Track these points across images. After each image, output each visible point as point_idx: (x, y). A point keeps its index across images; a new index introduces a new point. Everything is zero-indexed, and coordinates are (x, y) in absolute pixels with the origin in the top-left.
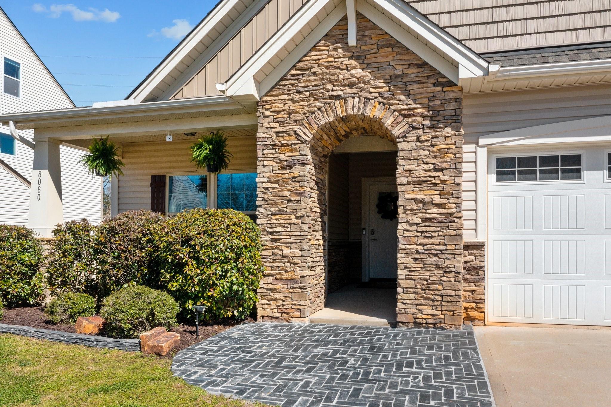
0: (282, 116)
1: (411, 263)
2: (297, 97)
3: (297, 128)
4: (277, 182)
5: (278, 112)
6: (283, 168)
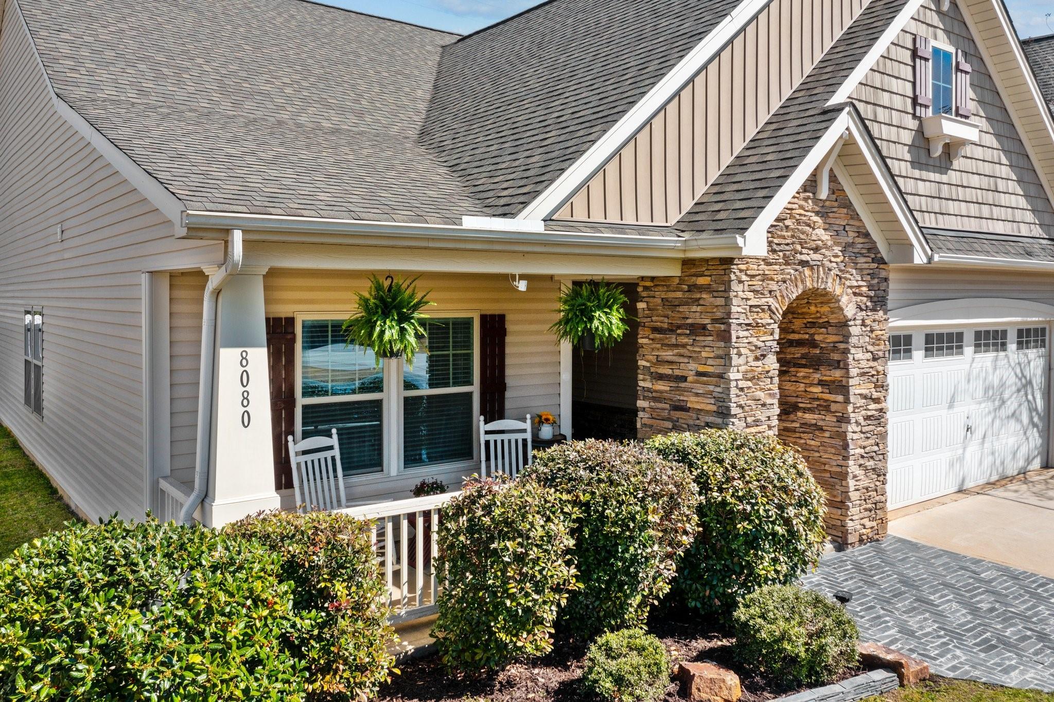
0: (757, 283)
2: (770, 257)
3: (771, 301)
4: (752, 379)
5: (753, 277)
6: (756, 358)
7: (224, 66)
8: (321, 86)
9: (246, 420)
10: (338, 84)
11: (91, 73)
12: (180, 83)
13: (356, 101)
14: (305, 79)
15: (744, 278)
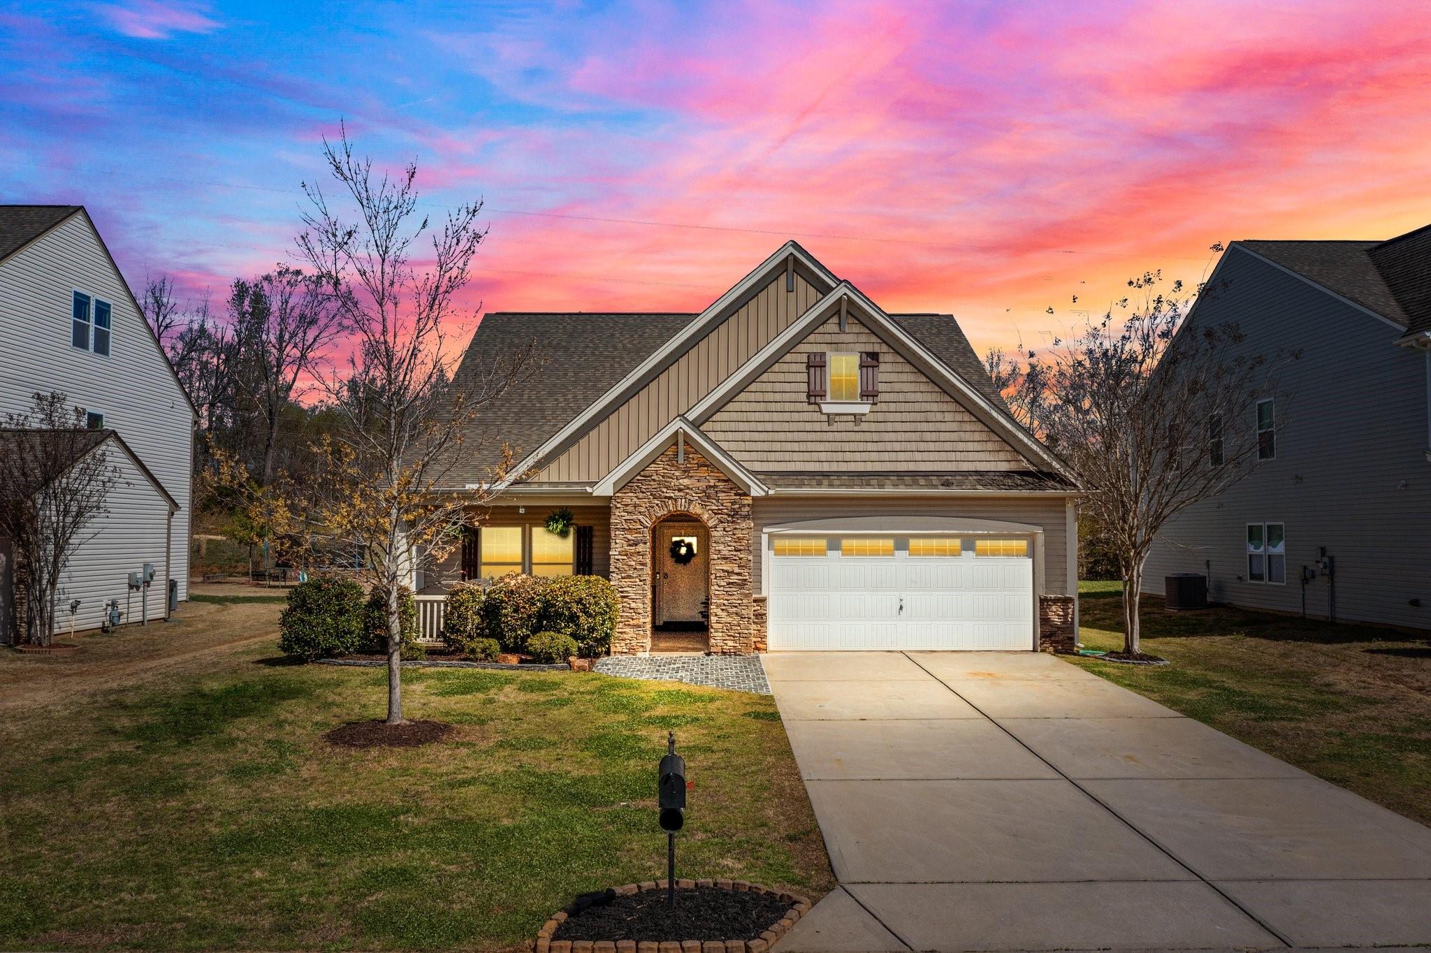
0: (630, 509)
1: (719, 612)
2: (641, 495)
3: (640, 517)
4: (626, 555)
5: (627, 505)
6: (630, 545)
15: (619, 505)
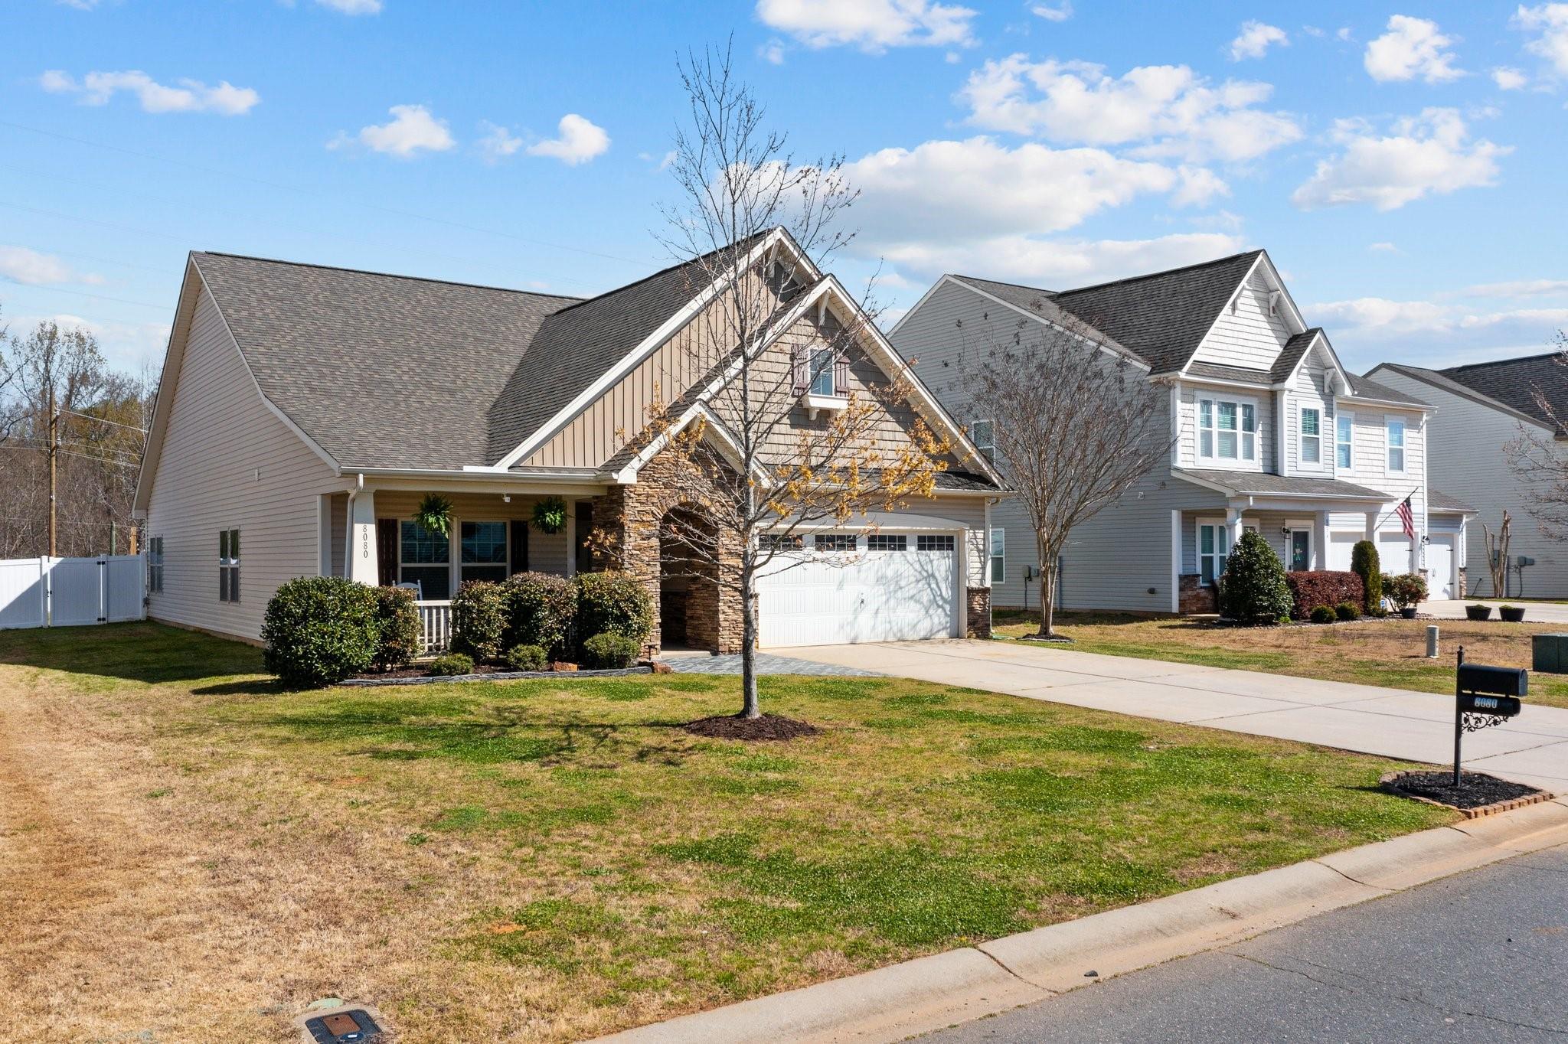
0: (643, 499)
1: (726, 609)
2: (653, 484)
4: (640, 550)
5: (639, 495)
6: (643, 539)
7: (362, 361)
8: (430, 370)
9: (366, 554)
10: (444, 368)
11: (281, 377)
12: (334, 380)
13: (454, 382)
14: (419, 366)
15: (632, 495)
